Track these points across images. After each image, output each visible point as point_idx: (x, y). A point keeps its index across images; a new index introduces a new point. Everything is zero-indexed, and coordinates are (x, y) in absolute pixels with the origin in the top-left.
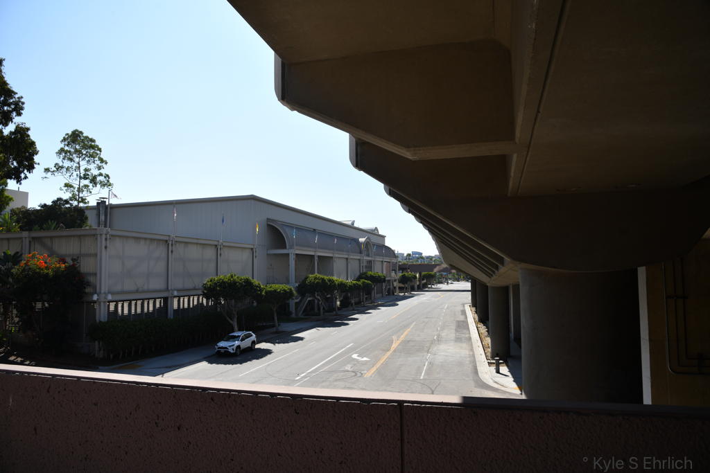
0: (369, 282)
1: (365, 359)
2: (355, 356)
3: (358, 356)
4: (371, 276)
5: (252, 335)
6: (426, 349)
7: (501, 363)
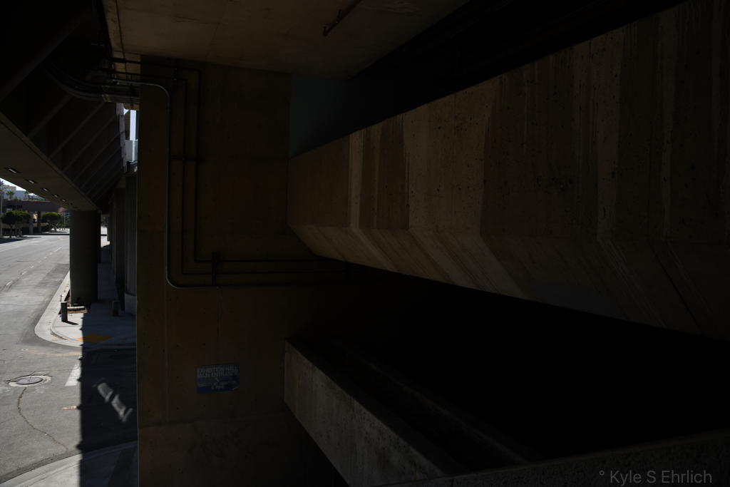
7: (80, 309)
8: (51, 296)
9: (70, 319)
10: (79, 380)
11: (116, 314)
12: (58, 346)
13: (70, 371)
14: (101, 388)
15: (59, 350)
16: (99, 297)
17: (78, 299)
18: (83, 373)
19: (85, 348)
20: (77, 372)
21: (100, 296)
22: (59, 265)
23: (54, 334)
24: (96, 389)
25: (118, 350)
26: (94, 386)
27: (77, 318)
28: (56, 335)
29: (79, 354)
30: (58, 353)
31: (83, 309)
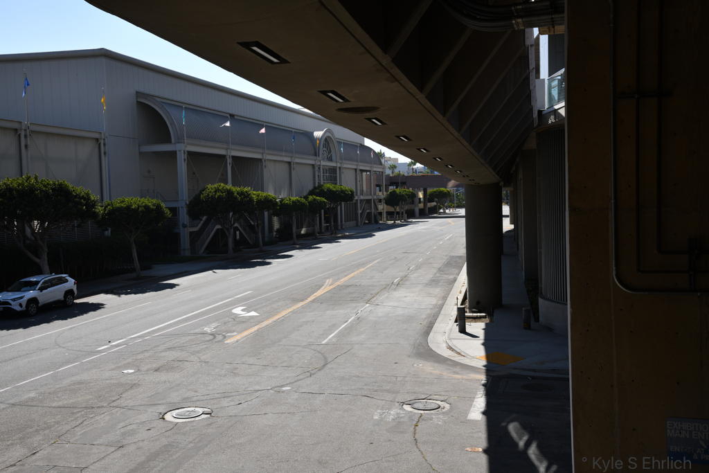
0: (324, 199)
1: (253, 314)
2: (238, 311)
3: (242, 310)
4: (330, 191)
5: (67, 281)
6: (369, 296)
7: (480, 317)
8: (445, 298)
9: (468, 330)
10: (484, 413)
11: (528, 327)
12: (456, 364)
13: (472, 399)
14: (513, 428)
15: (457, 369)
16: (503, 303)
17: (478, 303)
18: (488, 404)
19: (489, 369)
20: (480, 402)
21: (505, 300)
22: (452, 257)
23: (450, 348)
24: (506, 428)
25: (533, 378)
26: (504, 424)
27: (477, 328)
28: (453, 350)
29: (482, 378)
30: (457, 373)
31: (484, 317)
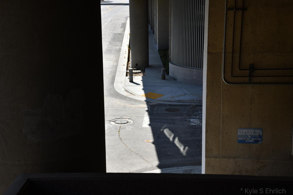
10: (149, 125)
11: (164, 78)
12: (131, 99)
14: (166, 132)
15: (133, 102)
17: (137, 65)
18: (151, 120)
19: (147, 102)
20: (146, 120)
23: (126, 91)
24: (163, 132)
25: (170, 105)
28: (128, 92)
29: (146, 107)
31: (140, 73)
